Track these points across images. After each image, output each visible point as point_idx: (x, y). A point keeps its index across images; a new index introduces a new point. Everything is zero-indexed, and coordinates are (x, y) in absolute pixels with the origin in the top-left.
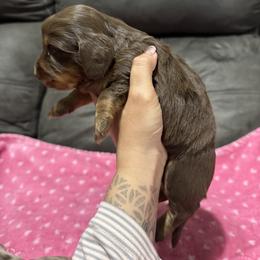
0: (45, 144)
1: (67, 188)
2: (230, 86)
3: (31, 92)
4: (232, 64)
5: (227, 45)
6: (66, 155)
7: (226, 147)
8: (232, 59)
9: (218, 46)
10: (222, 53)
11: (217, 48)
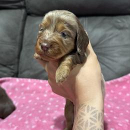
0: (21, 79)
1: (38, 98)
2: (126, 43)
3: (14, 48)
4: (127, 31)
5: (124, 20)
6: (35, 84)
7: (125, 77)
8: (127, 28)
9: (119, 21)
10: (122, 25)
11: (118, 22)
